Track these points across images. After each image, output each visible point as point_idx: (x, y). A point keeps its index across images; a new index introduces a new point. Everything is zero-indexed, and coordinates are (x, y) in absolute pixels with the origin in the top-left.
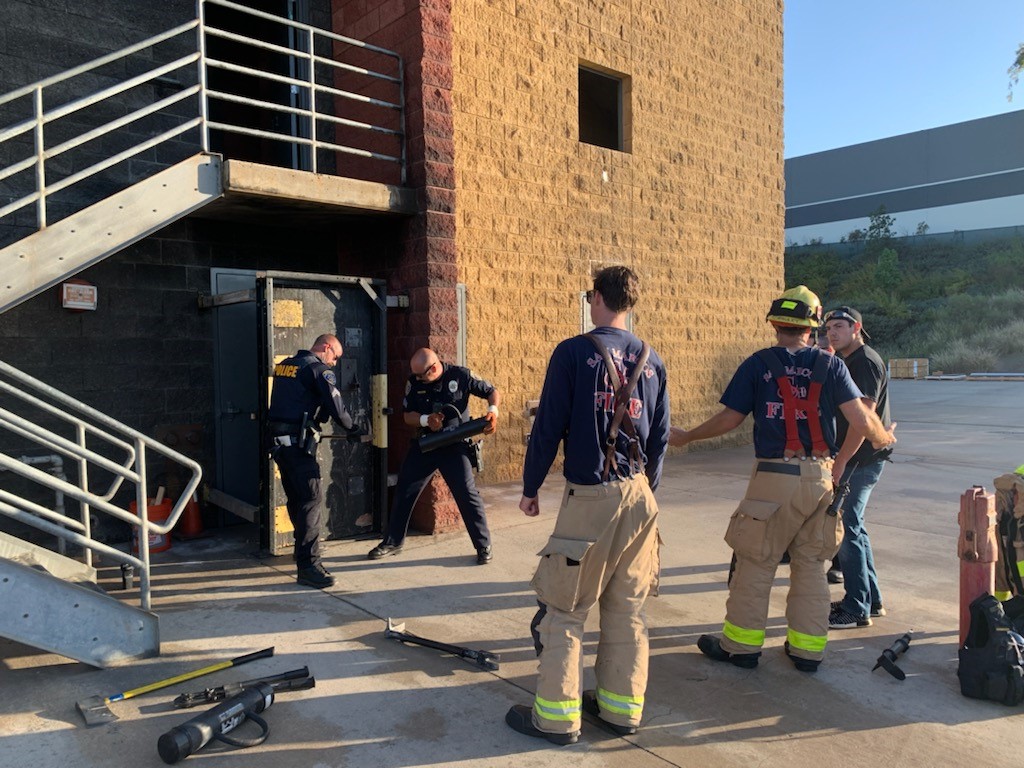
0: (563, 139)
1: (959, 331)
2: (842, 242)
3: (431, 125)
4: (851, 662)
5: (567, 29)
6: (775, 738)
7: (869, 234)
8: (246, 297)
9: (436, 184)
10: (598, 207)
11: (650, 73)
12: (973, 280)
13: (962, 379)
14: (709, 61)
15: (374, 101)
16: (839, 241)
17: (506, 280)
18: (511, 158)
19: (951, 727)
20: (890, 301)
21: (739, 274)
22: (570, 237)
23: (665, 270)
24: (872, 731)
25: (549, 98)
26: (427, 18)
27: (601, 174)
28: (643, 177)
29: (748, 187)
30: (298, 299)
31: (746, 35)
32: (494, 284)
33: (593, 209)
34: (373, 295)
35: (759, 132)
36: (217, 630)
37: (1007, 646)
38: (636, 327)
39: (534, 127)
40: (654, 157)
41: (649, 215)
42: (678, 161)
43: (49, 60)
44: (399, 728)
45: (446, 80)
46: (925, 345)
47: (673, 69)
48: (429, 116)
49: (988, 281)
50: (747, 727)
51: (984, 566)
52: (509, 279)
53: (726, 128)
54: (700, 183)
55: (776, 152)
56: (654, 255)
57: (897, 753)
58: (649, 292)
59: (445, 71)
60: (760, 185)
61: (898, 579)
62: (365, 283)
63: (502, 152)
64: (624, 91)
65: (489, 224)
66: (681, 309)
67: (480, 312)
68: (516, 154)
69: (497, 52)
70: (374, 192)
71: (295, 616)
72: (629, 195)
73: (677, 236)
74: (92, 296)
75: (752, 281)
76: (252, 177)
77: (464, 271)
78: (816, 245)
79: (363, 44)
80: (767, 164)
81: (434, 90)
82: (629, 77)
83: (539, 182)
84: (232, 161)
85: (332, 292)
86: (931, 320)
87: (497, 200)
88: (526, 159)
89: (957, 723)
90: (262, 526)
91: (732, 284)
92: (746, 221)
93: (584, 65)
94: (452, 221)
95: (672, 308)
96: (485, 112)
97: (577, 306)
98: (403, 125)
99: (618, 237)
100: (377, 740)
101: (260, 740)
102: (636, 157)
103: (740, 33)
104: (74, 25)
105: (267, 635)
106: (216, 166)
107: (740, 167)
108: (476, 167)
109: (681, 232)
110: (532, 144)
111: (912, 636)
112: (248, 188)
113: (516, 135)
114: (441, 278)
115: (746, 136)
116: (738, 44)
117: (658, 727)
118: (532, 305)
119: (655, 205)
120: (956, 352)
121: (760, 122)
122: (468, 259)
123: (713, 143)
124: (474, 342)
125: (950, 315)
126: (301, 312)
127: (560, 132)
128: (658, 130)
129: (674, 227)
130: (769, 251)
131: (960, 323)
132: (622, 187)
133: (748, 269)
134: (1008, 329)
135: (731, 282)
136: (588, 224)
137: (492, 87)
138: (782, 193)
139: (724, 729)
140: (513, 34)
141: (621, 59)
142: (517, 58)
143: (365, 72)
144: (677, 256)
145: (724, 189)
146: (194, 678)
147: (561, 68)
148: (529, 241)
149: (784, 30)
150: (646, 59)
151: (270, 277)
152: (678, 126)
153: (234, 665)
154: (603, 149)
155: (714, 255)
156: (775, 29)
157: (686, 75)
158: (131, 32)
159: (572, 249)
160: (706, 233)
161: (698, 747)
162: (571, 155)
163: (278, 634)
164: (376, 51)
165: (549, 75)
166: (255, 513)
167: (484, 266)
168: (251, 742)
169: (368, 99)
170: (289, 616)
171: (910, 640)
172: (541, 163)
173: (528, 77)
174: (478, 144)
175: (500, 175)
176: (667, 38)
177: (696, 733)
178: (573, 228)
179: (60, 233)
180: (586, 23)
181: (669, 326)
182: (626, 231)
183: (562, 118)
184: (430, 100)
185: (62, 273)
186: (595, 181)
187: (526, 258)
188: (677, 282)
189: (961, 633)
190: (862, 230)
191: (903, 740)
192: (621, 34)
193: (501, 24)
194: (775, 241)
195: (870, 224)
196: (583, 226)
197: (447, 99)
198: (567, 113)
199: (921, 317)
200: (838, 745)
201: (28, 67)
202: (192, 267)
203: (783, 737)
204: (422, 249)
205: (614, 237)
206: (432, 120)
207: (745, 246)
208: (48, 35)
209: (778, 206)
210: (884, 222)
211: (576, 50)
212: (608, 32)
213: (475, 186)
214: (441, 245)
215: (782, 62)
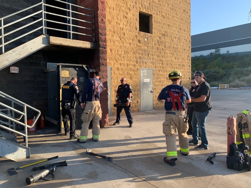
0: (135, 31)
1: (237, 77)
2: (208, 55)
3: (101, 27)
4: (201, 160)
5: (136, 3)
6: (179, 179)
7: (215, 53)
8: (55, 70)
9: (102, 42)
10: (144, 47)
11: (157, 14)
12: (240, 65)
13: (237, 89)
14: (172, 11)
15: (86, 22)
16: (207, 55)
17: (121, 65)
18: (122, 35)
19: (224, 176)
20: (220, 70)
21: (180, 63)
22: (137, 55)
23: (161, 62)
24: (204, 177)
25: (132, 20)
26: (99, 1)
27: (145, 39)
28: (156, 40)
29: (182, 42)
30: (67, 70)
31: (181, 4)
32: (118, 66)
33: (143, 48)
34: (86, 69)
35: (184, 28)
36: (45, 152)
37: (238, 156)
38: (154, 77)
39: (128, 27)
40: (158, 35)
41: (157, 49)
42: (164, 36)
43: (7, 12)
44: (86, 176)
45: (104, 16)
46: (228, 81)
47: (163, 13)
48: (100, 25)
49: (244, 65)
50: (173, 176)
51: (233, 136)
52: (122, 65)
53: (176, 28)
54: (170, 41)
55: (189, 33)
56: (158, 59)
57: (209, 183)
58: (157, 68)
59: (104, 14)
60: (185, 42)
61: (215, 139)
62: (84, 66)
63: (120, 34)
64: (150, 19)
65: (117, 51)
66: (165, 72)
67: (115, 73)
68: (123, 34)
69: (118, 9)
70: (86, 44)
71: (65, 148)
72: (152, 44)
73: (164, 54)
74: (17, 70)
75: (183, 65)
76: (56, 40)
77: (110, 63)
78: (201, 56)
79: (83, 8)
80: (187, 36)
81: (101, 19)
82: (152, 15)
83: (129, 41)
84: (51, 37)
85: (76, 68)
86: (230, 74)
87: (119, 46)
88: (126, 35)
89: (225, 175)
90: (59, 126)
91: (178, 66)
92: (181, 50)
93: (141, 12)
94: (106, 51)
95: (163, 72)
96: (115, 24)
97: (139, 71)
98: (94, 28)
99: (149, 54)
100: (81, 179)
101: (51, 179)
102: (154, 35)
103: (180, 4)
104: (13, 4)
105: (57, 153)
106: (47, 38)
107: (180, 37)
108: (113, 37)
109: (165, 53)
110: (127, 32)
111: (216, 153)
112: (55, 43)
113: (123, 30)
114: (103, 65)
115: (181, 29)
116: (179, 7)
117: (150, 176)
118: (128, 71)
119: (158, 47)
120: (236, 82)
121: (185, 26)
122: (111, 60)
123: (173, 31)
124: (113, 80)
125: (235, 73)
126: (68, 73)
127: (134, 29)
128: (159, 28)
129: (163, 52)
130: (187, 58)
131: (237, 75)
132: (150, 42)
133: (182, 62)
134: (249, 77)
135: (178, 65)
136: (141, 51)
137: (117, 18)
138: (190, 43)
139: (167, 176)
140: (122, 5)
141: (150, 11)
142: (124, 11)
143: (84, 14)
144: (164, 59)
145: (176, 42)
146: (38, 163)
147: (134, 13)
148: (127, 56)
149: (191, 3)
150: (156, 11)
151: (60, 65)
152: (164, 27)
153: (48, 160)
154: (145, 33)
155: (173, 59)
156: (189, 3)
157: (166, 15)
158: (27, 5)
159: (138, 57)
160: (171, 54)
161: (160, 181)
162: (137, 34)
163: (60, 153)
164: (87, 9)
165: (132, 15)
166: (57, 123)
167: (115, 62)
168: (49, 179)
169: (85, 21)
170: (63, 148)
171: (216, 154)
172: (130, 36)
173: (126, 15)
174: (114, 32)
175: (119, 39)
176: (161, 5)
177: (160, 177)
178: (138, 52)
179: (8, 54)
180: (141, 2)
181: (162, 76)
182: (151, 53)
183: (135, 25)
184: (100, 21)
185: (8, 64)
186: (143, 41)
187: (126, 60)
188: (164, 65)
189: (228, 152)
190: (213, 52)
191: (211, 179)
192: (150, 5)
193: (119, 2)
194: (189, 55)
195: (215, 51)
196: (140, 52)
197: (105, 21)
198: (136, 24)
199: (227, 74)
200: (195, 181)
201: (1, 14)
202: (42, 62)
203: (181, 178)
204: (98, 58)
205: (148, 55)
206: (101, 26)
207: (181, 56)
208: (6, 6)
209: (189, 47)
210: (218, 50)
211: (138, 9)
212: (146, 4)
213: (113, 42)
214: (103, 57)
215: (190, 11)
